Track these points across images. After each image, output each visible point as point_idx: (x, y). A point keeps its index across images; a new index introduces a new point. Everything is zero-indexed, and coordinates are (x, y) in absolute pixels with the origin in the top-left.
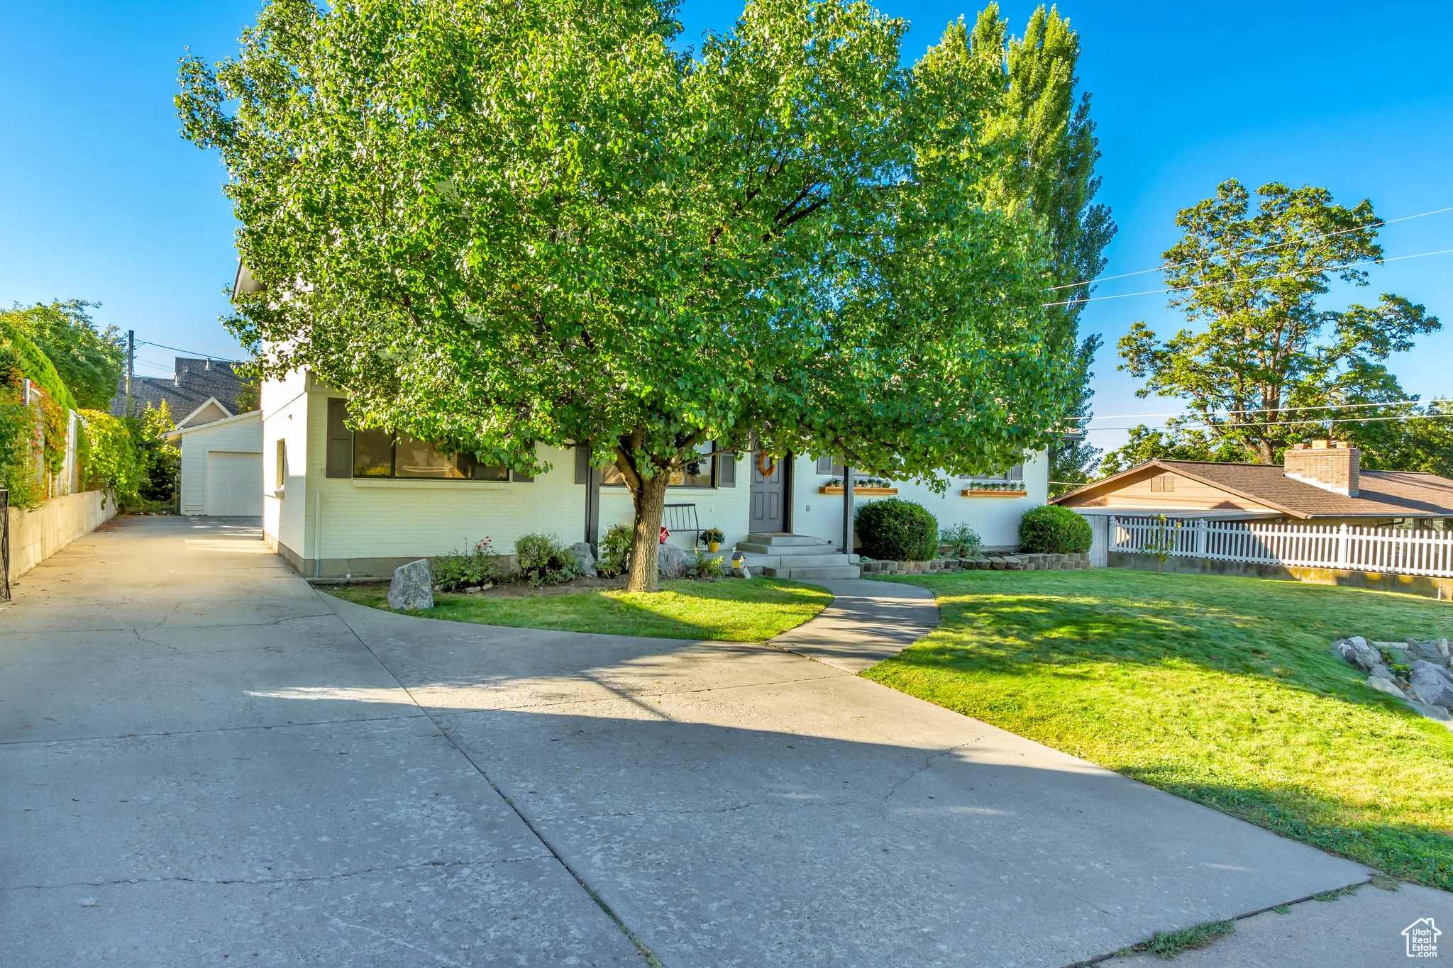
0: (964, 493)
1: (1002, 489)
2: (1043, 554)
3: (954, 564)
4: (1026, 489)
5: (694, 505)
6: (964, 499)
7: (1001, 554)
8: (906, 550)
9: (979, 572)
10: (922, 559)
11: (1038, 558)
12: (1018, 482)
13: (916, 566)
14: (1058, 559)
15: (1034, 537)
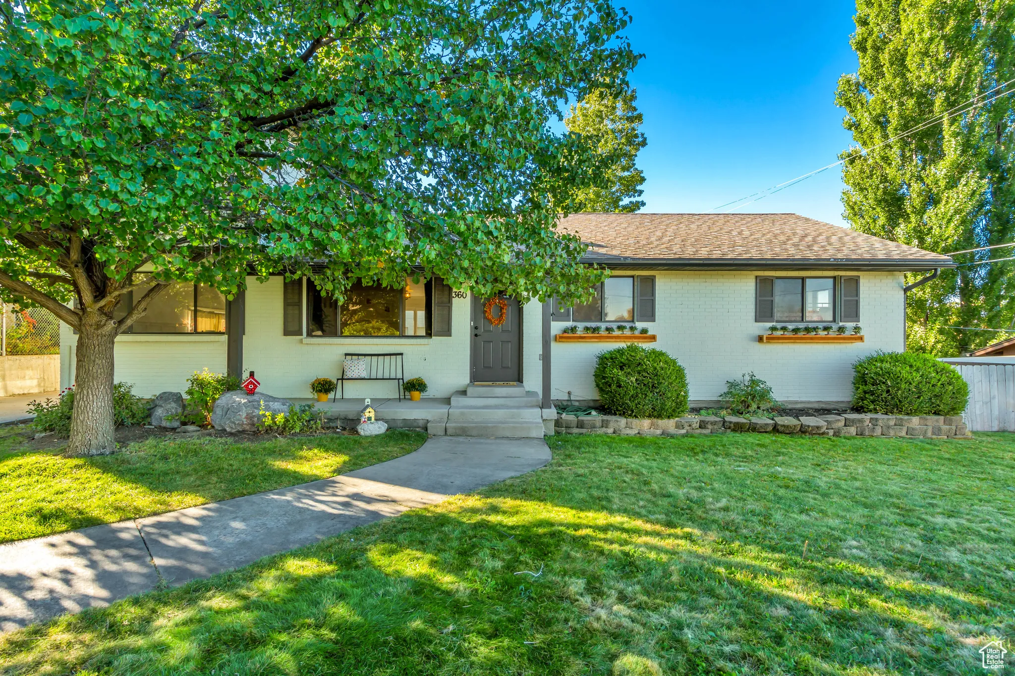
0: (760, 339)
1: (823, 333)
2: (870, 415)
3: (714, 423)
4: (862, 333)
5: (402, 354)
6: (758, 345)
7: (798, 413)
8: (632, 405)
9: (752, 438)
10: (659, 416)
11: (861, 421)
12: (850, 325)
13: (652, 424)
14: (899, 424)
15: (865, 392)
